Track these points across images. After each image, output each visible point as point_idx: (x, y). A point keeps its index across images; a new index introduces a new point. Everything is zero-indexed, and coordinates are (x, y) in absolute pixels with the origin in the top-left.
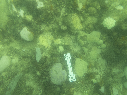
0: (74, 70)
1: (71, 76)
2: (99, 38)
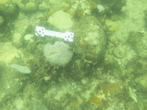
1: (66, 37)
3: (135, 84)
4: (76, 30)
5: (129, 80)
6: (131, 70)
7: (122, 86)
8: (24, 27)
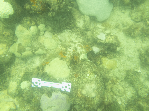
0: (58, 79)
2: (27, 30)
4: (74, 80)
8: (20, 74)
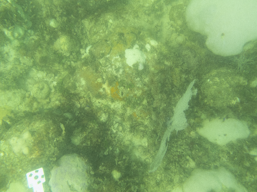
1: (39, 182)
3: (73, 54)
5: (72, 62)
6: (57, 66)
7: (83, 69)
